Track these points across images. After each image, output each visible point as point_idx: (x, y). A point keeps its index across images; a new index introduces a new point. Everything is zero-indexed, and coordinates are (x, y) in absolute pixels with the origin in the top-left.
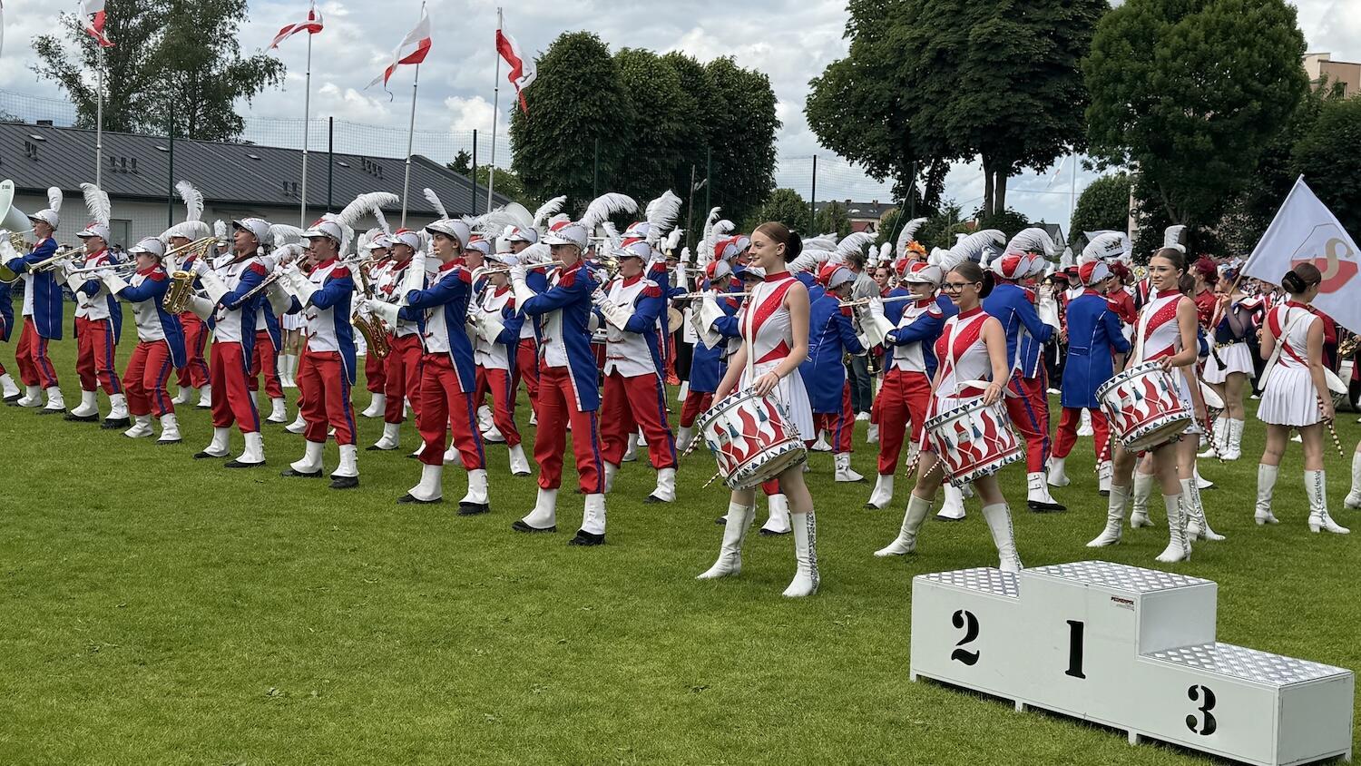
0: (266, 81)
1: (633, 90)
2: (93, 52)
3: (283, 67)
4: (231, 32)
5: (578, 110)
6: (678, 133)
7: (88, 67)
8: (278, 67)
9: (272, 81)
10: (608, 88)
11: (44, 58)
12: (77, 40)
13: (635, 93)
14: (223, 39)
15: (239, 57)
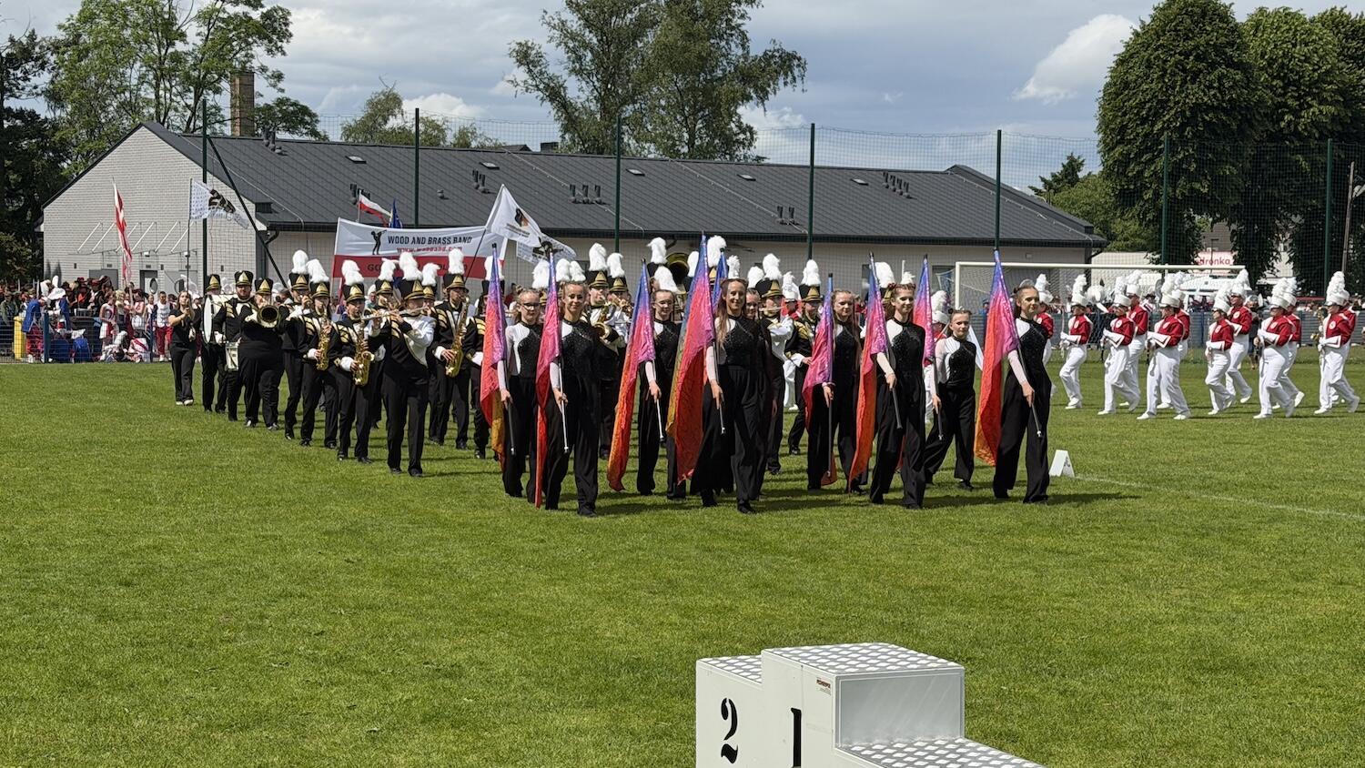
0: (781, 81)
1: (1270, 65)
2: (579, 59)
3: (803, 61)
4: (740, 21)
5: (1187, 97)
6: (1334, 118)
7: (573, 77)
8: (796, 62)
9: (789, 79)
10: (1230, 64)
11: (523, 68)
12: (559, 44)
13: (1272, 68)
14: (728, 32)
15: (748, 52)
